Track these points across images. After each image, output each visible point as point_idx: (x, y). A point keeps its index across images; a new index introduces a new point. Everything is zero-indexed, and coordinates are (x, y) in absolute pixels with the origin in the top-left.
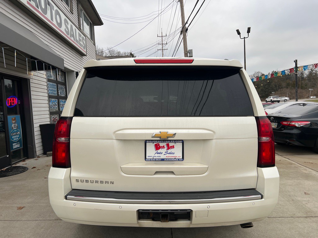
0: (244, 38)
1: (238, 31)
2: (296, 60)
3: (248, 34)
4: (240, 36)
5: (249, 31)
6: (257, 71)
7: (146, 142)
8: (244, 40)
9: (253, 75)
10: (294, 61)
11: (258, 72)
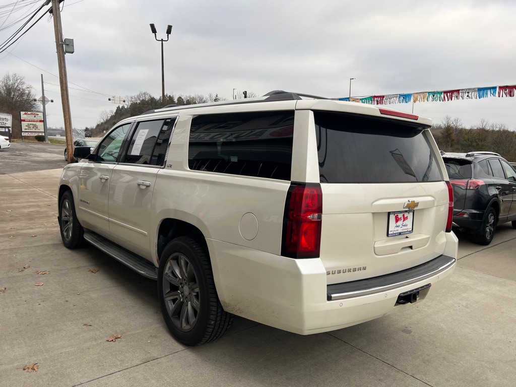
0: (162, 40)
1: (152, 26)
2: (246, 92)
3: (168, 35)
4: (155, 35)
5: (169, 31)
6: (144, 92)
7: (389, 214)
8: (162, 43)
9: (138, 96)
10: (244, 93)
11: (145, 94)
